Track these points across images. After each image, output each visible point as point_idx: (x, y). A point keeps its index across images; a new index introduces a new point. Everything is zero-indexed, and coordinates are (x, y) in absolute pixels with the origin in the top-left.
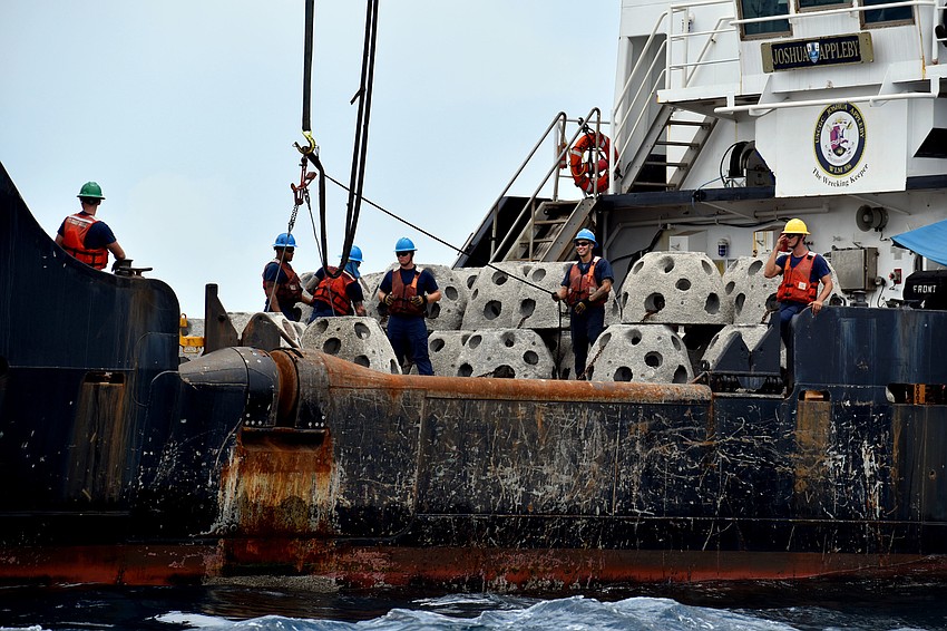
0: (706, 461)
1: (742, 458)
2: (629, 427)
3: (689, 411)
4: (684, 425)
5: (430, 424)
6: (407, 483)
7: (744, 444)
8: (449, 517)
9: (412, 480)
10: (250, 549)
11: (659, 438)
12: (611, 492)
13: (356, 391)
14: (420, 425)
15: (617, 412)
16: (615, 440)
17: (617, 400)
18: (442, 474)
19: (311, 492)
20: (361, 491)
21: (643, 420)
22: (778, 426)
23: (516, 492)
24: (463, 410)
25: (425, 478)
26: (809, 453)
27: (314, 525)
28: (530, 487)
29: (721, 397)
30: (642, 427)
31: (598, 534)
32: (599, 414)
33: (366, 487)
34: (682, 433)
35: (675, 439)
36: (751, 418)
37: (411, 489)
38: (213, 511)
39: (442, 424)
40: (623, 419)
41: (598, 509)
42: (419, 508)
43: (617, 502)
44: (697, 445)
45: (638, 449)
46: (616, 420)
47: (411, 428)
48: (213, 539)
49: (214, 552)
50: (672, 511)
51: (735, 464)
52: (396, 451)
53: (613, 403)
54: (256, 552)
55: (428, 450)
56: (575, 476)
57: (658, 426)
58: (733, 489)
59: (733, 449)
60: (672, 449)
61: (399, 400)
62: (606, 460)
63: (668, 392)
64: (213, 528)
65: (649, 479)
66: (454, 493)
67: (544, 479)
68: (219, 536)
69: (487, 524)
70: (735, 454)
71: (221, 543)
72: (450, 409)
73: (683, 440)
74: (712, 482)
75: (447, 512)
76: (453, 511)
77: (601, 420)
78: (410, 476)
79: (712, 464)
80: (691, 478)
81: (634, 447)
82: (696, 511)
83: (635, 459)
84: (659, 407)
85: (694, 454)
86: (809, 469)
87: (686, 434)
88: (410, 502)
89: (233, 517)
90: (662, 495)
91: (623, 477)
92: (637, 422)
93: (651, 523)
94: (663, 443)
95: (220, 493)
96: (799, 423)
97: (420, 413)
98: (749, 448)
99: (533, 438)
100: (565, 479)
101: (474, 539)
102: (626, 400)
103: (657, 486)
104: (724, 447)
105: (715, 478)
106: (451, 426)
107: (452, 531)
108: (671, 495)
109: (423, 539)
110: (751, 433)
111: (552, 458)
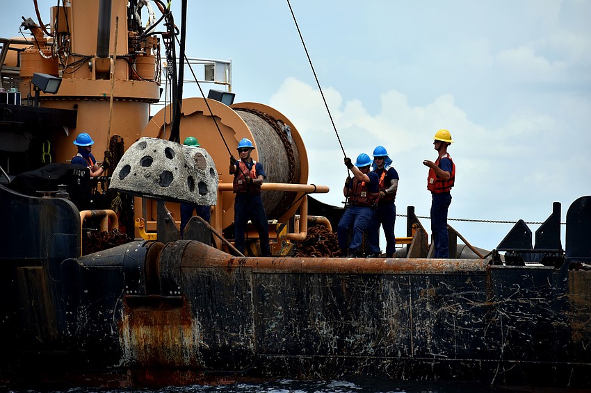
0: (488, 317)
1: (520, 315)
2: (419, 292)
3: (469, 279)
4: (466, 290)
5: (260, 292)
6: (247, 332)
7: (521, 304)
8: (283, 356)
9: (250, 330)
10: (148, 377)
11: (446, 300)
12: (409, 340)
13: (200, 269)
14: (251, 292)
15: (407, 281)
16: (408, 302)
17: (405, 272)
18: (273, 326)
19: (181, 339)
20: (215, 338)
21: (430, 287)
22: (552, 290)
23: (332, 339)
24: (283, 280)
25: (261, 330)
26: (582, 311)
27: (187, 361)
28: (342, 336)
29: (495, 268)
30: (430, 292)
31: (401, 371)
32: (392, 282)
33: (218, 335)
34: (465, 296)
35: (460, 301)
36: (525, 284)
37: (251, 337)
38: (118, 351)
39: (268, 291)
40: (413, 286)
41: (399, 352)
42: (259, 350)
43: (415, 347)
44: (479, 305)
45: (428, 308)
46: (407, 287)
47: (245, 294)
48: (123, 370)
49: (125, 378)
50: (462, 354)
51: (514, 319)
52: (236, 310)
53: (403, 275)
54: (152, 379)
55: (261, 309)
56: (378, 328)
57: (443, 291)
58: (514, 338)
59: (511, 308)
60: (458, 308)
61: (233, 275)
62: (402, 316)
63: (449, 266)
64: (121, 362)
65: (440, 330)
66: (284, 340)
67: (353, 330)
68: (126, 368)
69: (312, 362)
70: (514, 311)
71: (129, 372)
72: (274, 280)
73: (466, 301)
74: (495, 333)
75: (280, 353)
76: (285, 353)
77: (395, 287)
78: (249, 327)
79: (494, 319)
80: (476, 330)
81: (425, 307)
82: (482, 354)
83: (426, 316)
84: (442, 277)
85: (477, 312)
86: (583, 324)
87: (469, 297)
88: (251, 345)
89: (132, 355)
90: (452, 342)
91: (418, 329)
92: (425, 288)
93: (445, 363)
94: (450, 303)
95: (120, 339)
96: (570, 288)
97: (250, 284)
98: (526, 307)
99: (340, 300)
100: (369, 329)
101: (303, 373)
102: (412, 272)
103: (448, 336)
104: (504, 306)
105: (497, 330)
106: (275, 292)
107: (285, 367)
108: (460, 342)
109: (265, 372)
110: (527, 296)
111: (358, 315)
